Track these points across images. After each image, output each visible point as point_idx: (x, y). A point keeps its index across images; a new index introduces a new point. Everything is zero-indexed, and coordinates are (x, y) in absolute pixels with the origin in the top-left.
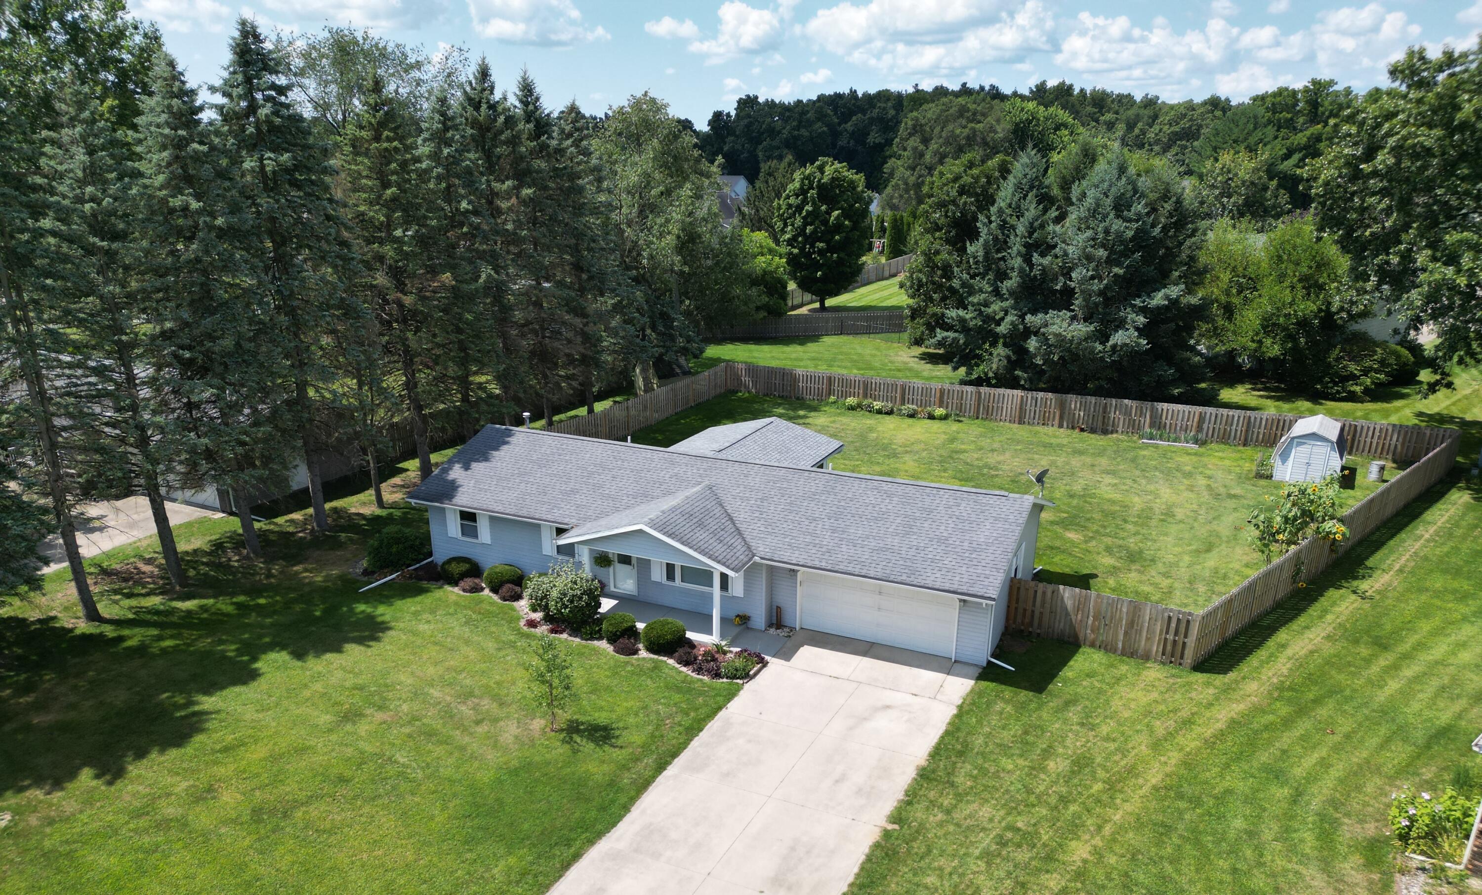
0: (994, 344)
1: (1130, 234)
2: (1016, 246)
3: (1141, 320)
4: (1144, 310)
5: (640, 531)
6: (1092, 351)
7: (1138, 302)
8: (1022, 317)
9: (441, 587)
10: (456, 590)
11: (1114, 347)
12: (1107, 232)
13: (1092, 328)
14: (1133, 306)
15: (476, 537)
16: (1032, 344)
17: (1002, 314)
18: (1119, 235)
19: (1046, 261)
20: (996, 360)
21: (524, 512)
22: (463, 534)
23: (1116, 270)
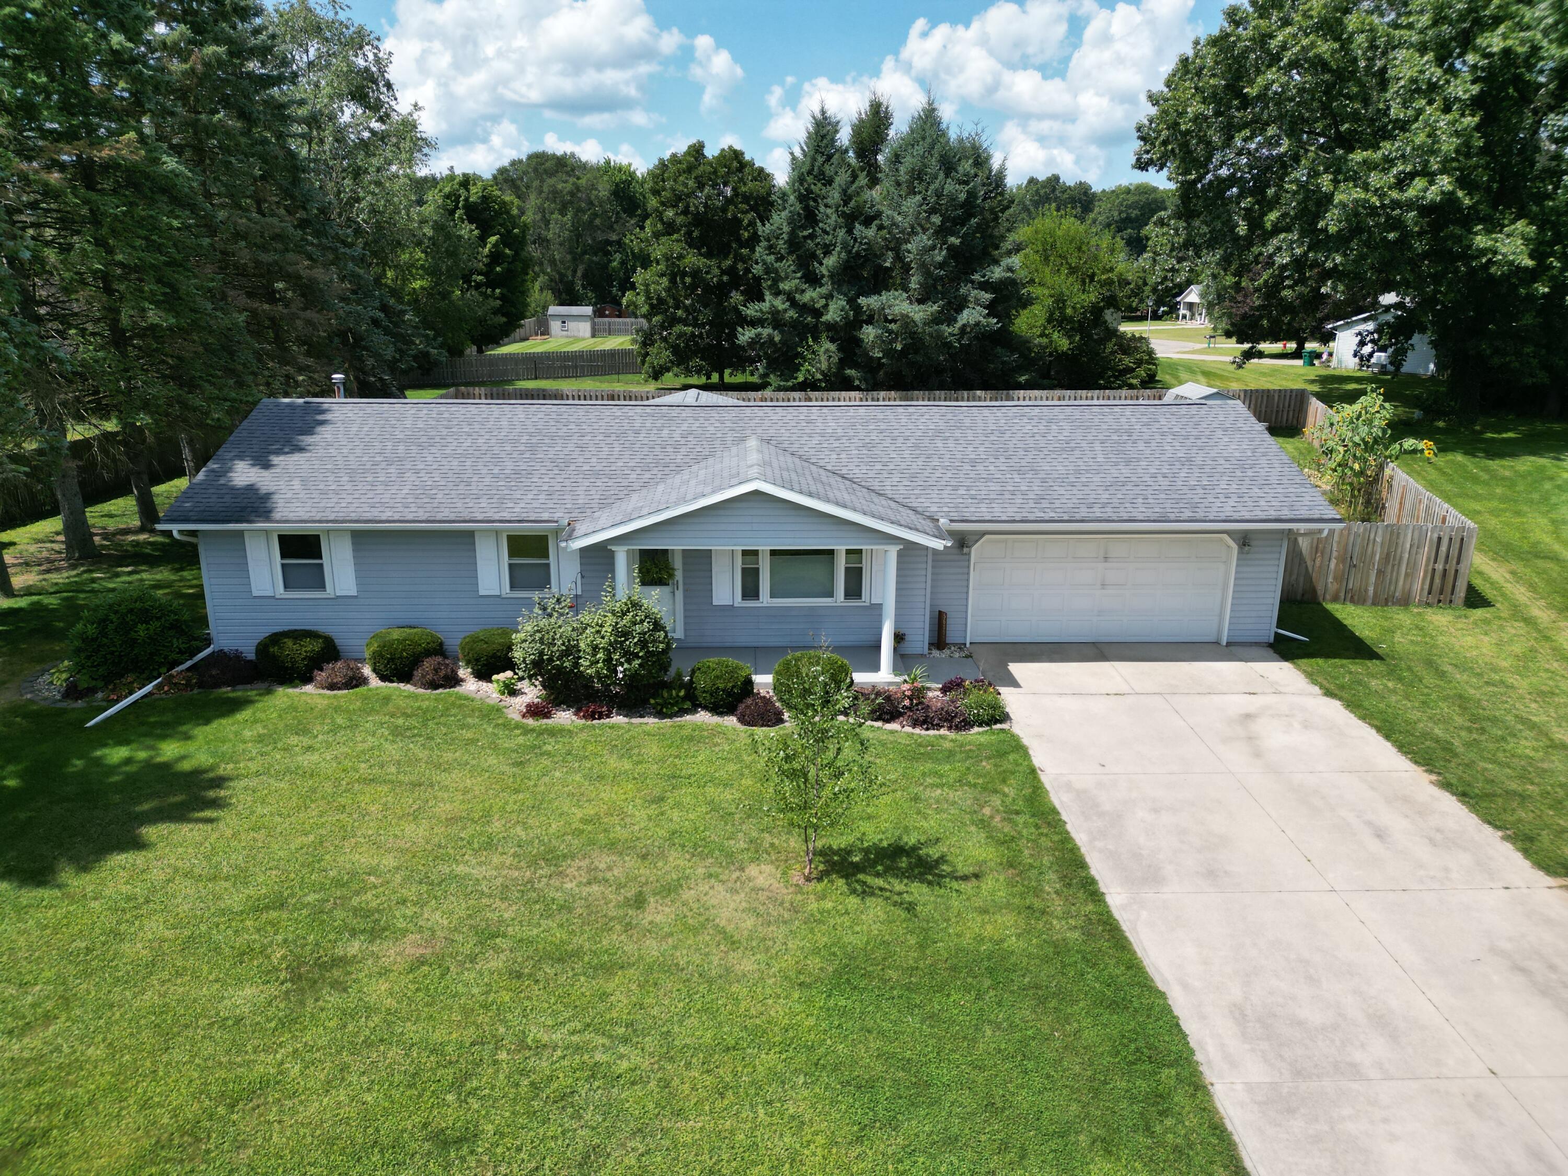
0: (816, 339)
1: (963, 196)
2: (830, 217)
3: (987, 296)
4: (985, 286)
5: (756, 493)
6: (939, 336)
7: (976, 277)
8: (852, 301)
9: (269, 692)
10: (309, 688)
11: (963, 328)
12: (939, 194)
13: (935, 307)
14: (972, 282)
15: (322, 586)
16: (869, 333)
17: (823, 301)
18: (952, 198)
19: (871, 232)
20: (823, 358)
21: (446, 514)
22: (286, 586)
23: (953, 240)
